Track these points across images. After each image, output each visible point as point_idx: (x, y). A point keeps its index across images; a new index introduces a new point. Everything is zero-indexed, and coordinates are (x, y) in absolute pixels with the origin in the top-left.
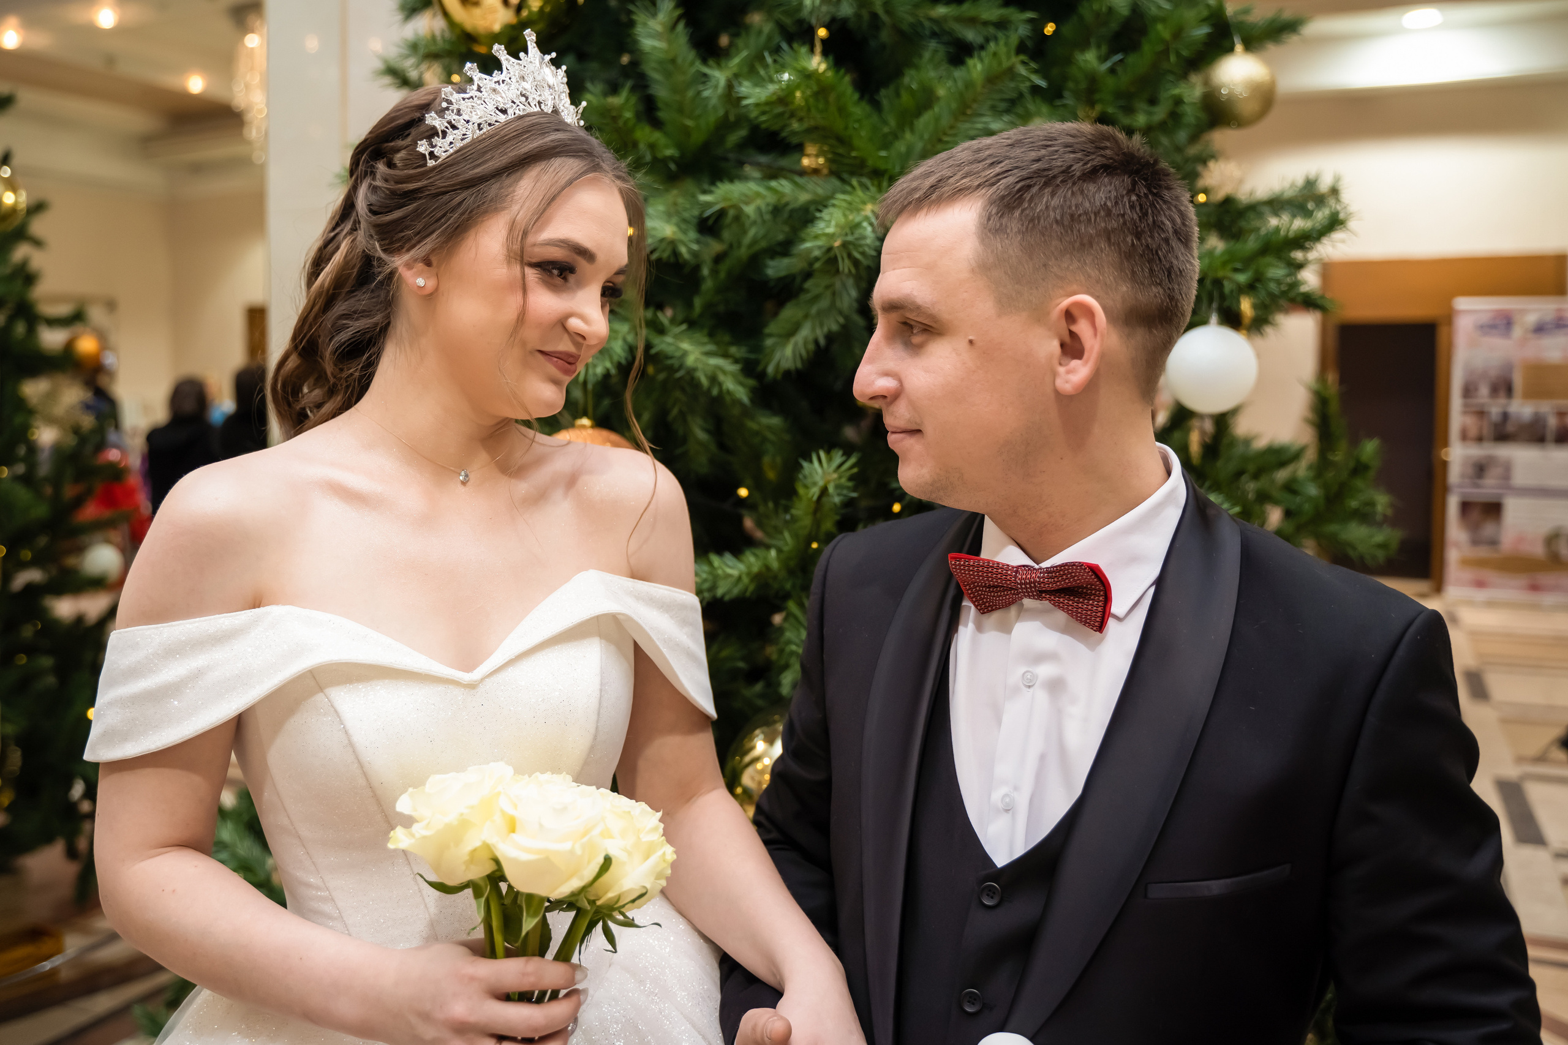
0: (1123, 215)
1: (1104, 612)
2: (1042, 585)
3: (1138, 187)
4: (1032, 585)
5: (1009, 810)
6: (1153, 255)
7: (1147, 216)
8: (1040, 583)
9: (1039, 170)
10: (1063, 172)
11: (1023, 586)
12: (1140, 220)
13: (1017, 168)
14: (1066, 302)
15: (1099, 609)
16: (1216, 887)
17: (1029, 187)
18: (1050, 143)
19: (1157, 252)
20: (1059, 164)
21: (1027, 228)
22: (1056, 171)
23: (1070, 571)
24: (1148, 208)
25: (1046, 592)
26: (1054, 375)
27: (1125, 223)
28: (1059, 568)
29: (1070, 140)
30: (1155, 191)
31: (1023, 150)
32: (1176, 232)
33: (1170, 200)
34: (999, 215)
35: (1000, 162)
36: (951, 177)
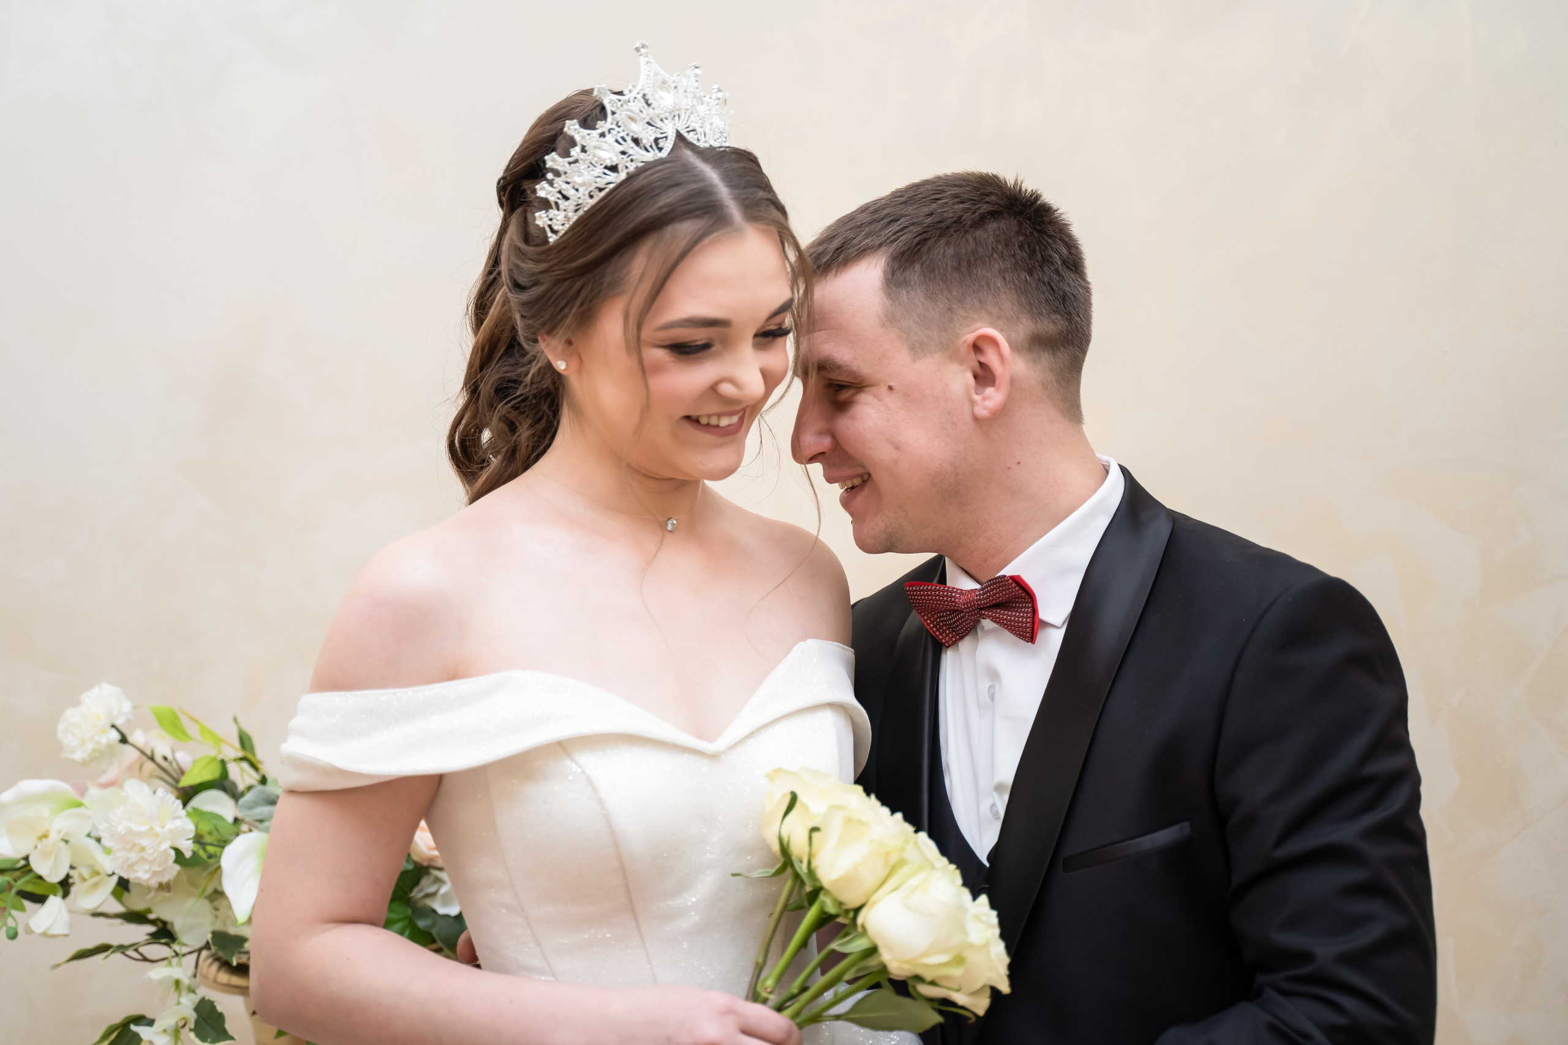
1: (1033, 622)
2: (979, 602)
5: (998, 818)
7: (1035, 253)
9: (933, 223)
10: (955, 222)
12: (1030, 258)
13: (913, 224)
14: (970, 337)
15: (1029, 620)
17: (926, 240)
18: (939, 196)
20: (951, 215)
22: (949, 222)
24: (1035, 245)
26: (972, 404)
29: (957, 191)
30: (1039, 228)
31: (915, 207)
32: (1064, 262)
33: (1054, 234)
34: (901, 269)
35: (898, 220)
36: (855, 238)
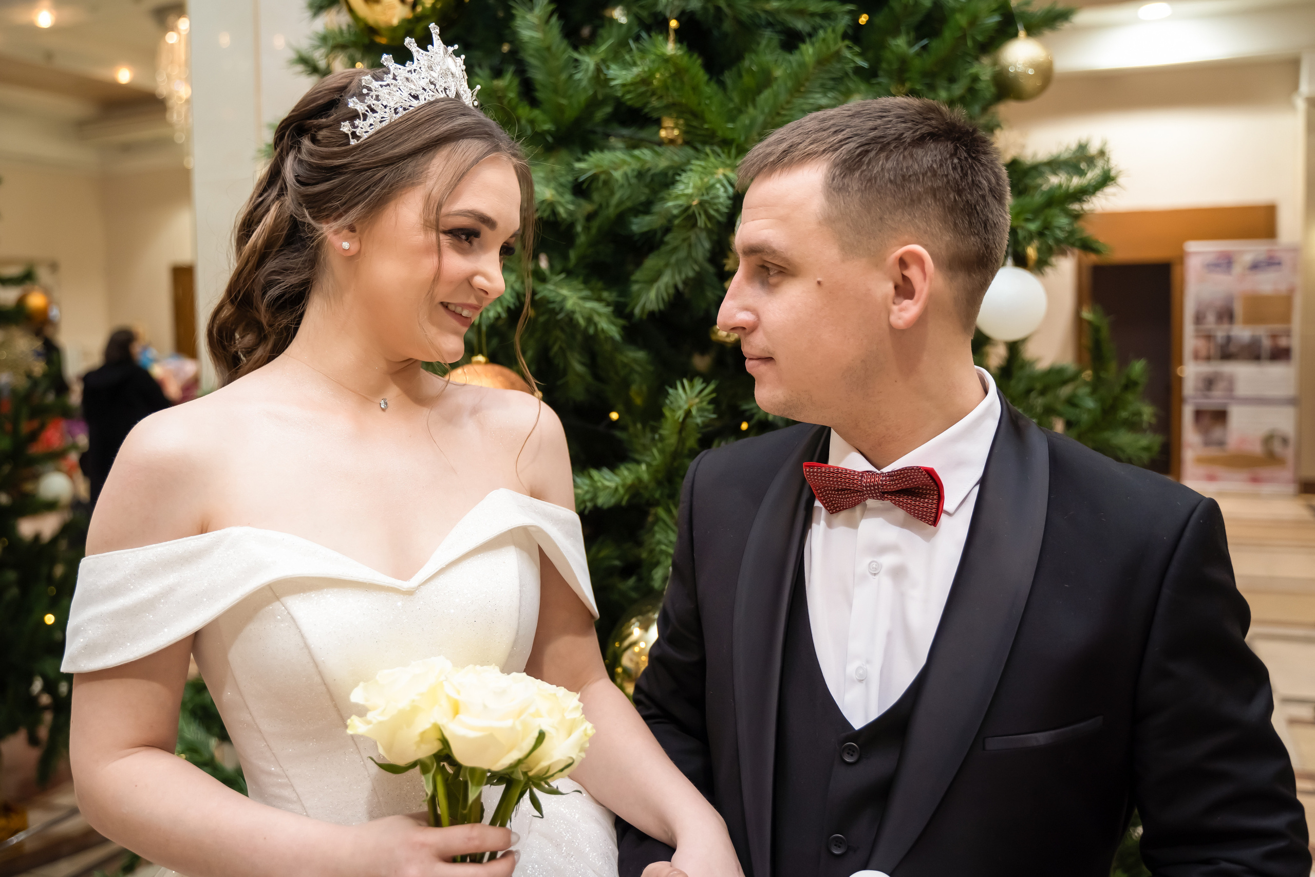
0: (947, 176)
1: (938, 509)
2: (885, 487)
3: (960, 152)
4: (876, 487)
5: (863, 680)
6: (972, 209)
7: (967, 176)
8: (882, 485)
9: (875, 137)
10: (896, 139)
11: (868, 489)
12: (961, 179)
13: (856, 135)
14: (900, 251)
15: (934, 506)
16: (1041, 738)
17: (867, 152)
18: (885, 114)
19: (975, 206)
20: (892, 132)
21: (866, 187)
22: (889, 139)
23: (909, 474)
24: (967, 170)
25: (888, 493)
26: (889, 312)
27: (948, 182)
28: (899, 472)
29: (901, 112)
30: (974, 155)
31: (861, 120)
32: (991, 190)
33: (986, 163)
34: (842, 175)
35: (843, 130)
36: (801, 143)
